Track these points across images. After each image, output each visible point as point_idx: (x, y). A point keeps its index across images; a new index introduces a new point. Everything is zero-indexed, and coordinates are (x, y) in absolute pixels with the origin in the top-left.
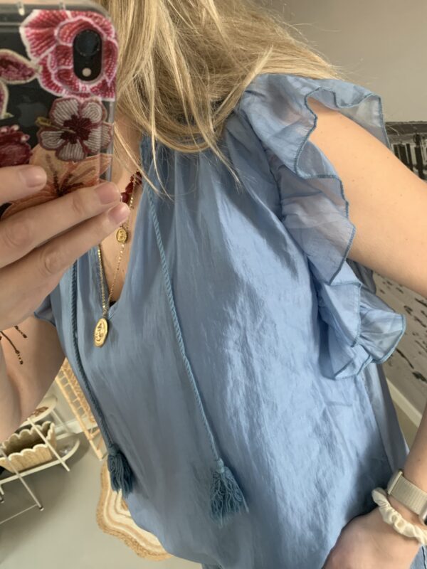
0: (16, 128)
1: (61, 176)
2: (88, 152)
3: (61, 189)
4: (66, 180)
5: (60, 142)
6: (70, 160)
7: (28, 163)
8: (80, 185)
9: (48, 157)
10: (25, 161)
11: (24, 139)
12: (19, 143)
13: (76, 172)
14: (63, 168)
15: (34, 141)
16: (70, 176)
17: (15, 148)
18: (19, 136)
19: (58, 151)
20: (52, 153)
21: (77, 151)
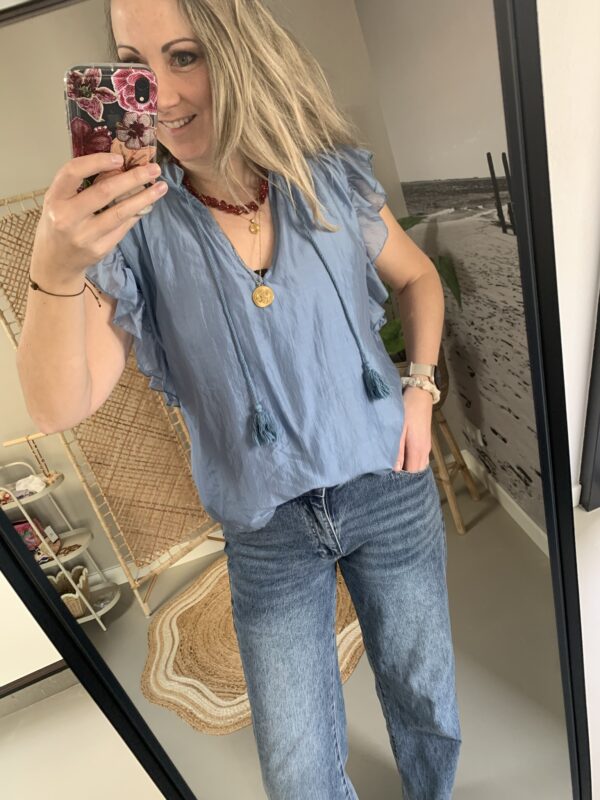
0: (105, 127)
1: (128, 158)
2: (143, 145)
3: (128, 166)
4: (130, 162)
5: (128, 137)
6: (132, 149)
7: (109, 151)
8: (138, 165)
9: (121, 146)
10: (108, 150)
11: (109, 134)
12: (106, 136)
13: (136, 157)
14: (129, 153)
15: (114, 136)
16: (132, 159)
17: (105, 139)
18: (106, 131)
19: (126, 142)
20: (123, 144)
21: (136, 143)
